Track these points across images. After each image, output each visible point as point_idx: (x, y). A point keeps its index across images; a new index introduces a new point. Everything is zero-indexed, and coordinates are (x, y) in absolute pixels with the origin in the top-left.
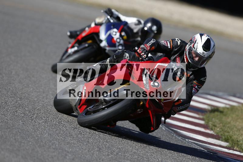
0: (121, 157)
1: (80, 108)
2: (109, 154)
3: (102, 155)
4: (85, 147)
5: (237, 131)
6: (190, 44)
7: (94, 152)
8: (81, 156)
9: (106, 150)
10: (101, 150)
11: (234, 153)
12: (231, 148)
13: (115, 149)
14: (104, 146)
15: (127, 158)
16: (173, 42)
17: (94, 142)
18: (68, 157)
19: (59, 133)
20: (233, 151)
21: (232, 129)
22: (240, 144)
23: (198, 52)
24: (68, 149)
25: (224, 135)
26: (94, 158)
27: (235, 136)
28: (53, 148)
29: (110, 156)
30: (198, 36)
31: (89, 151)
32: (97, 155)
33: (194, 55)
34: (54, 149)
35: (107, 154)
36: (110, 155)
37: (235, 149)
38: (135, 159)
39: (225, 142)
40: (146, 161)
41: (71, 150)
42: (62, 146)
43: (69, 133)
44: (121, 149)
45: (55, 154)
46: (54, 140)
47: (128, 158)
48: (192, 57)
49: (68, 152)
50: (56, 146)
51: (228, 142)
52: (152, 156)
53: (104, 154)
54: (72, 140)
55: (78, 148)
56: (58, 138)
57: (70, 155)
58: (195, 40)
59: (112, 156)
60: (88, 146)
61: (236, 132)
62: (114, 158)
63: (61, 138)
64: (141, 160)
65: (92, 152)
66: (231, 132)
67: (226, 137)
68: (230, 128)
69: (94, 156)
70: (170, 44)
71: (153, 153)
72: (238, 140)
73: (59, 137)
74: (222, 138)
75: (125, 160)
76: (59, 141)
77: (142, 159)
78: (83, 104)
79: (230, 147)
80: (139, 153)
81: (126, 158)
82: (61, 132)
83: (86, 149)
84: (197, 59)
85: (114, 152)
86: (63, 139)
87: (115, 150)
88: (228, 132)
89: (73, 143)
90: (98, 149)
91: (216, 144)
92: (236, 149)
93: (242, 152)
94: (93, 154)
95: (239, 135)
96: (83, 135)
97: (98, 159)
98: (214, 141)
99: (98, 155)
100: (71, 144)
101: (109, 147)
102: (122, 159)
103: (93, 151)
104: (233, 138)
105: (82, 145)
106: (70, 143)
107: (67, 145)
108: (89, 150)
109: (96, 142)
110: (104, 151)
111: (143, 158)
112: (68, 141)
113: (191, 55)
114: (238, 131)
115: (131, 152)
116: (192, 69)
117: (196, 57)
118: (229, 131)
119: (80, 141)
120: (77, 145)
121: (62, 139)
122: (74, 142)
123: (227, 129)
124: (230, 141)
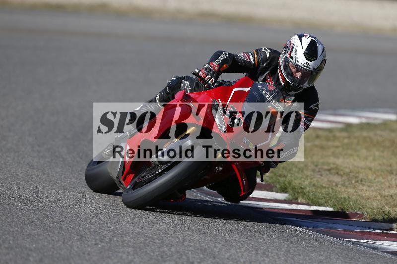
0: (118, 244)
1: (124, 180)
2: (98, 241)
3: (86, 246)
4: (57, 237)
5: (298, 172)
6: (285, 53)
7: (73, 242)
8: (53, 252)
9: (92, 237)
10: (84, 238)
11: (299, 209)
12: (293, 201)
13: (105, 232)
14: (87, 231)
15: (127, 244)
16: (257, 54)
17: (70, 227)
18: (31, 259)
19: (12, 222)
20: (296, 205)
21: (290, 170)
22: (307, 192)
23: (299, 64)
24: (29, 245)
25: (279, 182)
26: (75, 253)
27: (296, 181)
28: (5, 247)
29: (100, 246)
30: (295, 40)
31: (64, 243)
32: (78, 247)
33: (294, 70)
34: (7, 248)
35: (94, 243)
36: (100, 243)
37: (299, 201)
38: (141, 243)
39: (281, 193)
40: (159, 243)
41: (34, 246)
42: (19, 242)
43: (28, 219)
44: (116, 232)
45: (11, 256)
46: (5, 234)
47: (130, 244)
48: (290, 73)
49: (31, 250)
50: (10, 243)
51: (286, 192)
52: (168, 234)
53: (89, 243)
54: (34, 230)
55: (46, 240)
56: (11, 230)
57: (34, 255)
58: (292, 45)
59: (103, 244)
60: (61, 234)
61: (296, 174)
62: (106, 248)
63: (16, 229)
64: (151, 243)
65: (69, 243)
66: (289, 175)
67: (283, 184)
68: (286, 170)
69: (74, 250)
70: (254, 58)
71: (168, 229)
72: (303, 187)
73: (12, 227)
74: (276, 187)
75: (125, 248)
76: (13, 234)
77: (151, 241)
78: (128, 174)
79: (291, 199)
80: (146, 234)
81: (125, 245)
82: (16, 220)
83: (59, 241)
84: (299, 75)
85: (105, 237)
86: (19, 230)
87: (106, 234)
88: (285, 176)
89: (36, 234)
90: (79, 237)
91: (268, 198)
92: (301, 201)
93: (311, 205)
94: (72, 247)
95: (302, 178)
96: (52, 218)
97: (82, 254)
98: (264, 195)
99: (80, 247)
100: (33, 236)
101: (95, 231)
102: (120, 247)
103: (71, 241)
104: (294, 184)
105: (51, 236)
106: (31, 235)
107: (28, 238)
108: (64, 241)
109: (73, 227)
110: (88, 238)
111: (154, 240)
112: (28, 231)
113: (289, 70)
114: (300, 172)
115: (132, 233)
116: (294, 93)
117: (296, 72)
118: (286, 174)
119: (47, 229)
120: (44, 236)
121: (17, 231)
122: (37, 232)
123: (282, 172)
124: (290, 190)
